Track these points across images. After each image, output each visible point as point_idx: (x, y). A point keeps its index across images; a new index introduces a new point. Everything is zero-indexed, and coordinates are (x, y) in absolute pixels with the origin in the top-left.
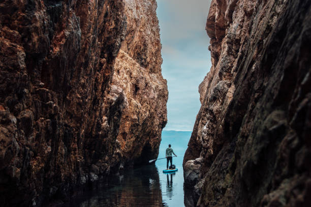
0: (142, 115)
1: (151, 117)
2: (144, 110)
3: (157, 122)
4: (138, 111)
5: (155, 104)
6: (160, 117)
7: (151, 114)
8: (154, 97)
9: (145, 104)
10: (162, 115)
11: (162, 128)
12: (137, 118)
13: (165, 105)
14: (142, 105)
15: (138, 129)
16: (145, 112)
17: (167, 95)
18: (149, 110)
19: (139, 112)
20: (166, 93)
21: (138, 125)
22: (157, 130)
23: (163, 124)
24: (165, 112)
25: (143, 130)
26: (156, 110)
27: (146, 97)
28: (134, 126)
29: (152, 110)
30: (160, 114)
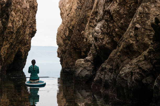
0: (16, 23)
1: (23, 26)
2: (18, 19)
3: (28, 31)
4: (12, 19)
5: (27, 14)
6: (30, 27)
7: (24, 23)
8: (27, 8)
9: (19, 13)
10: (32, 25)
11: (32, 37)
12: (11, 26)
13: (35, 16)
14: (16, 14)
15: (12, 36)
16: (19, 21)
17: (37, 7)
18: (22, 19)
19: (14, 20)
20: (36, 5)
21: (12, 33)
22: (27, 38)
23: (33, 33)
24: (35, 22)
25: (17, 38)
26: (28, 20)
27: (19, 6)
28: (9, 33)
29: (25, 20)
30: (30, 24)
